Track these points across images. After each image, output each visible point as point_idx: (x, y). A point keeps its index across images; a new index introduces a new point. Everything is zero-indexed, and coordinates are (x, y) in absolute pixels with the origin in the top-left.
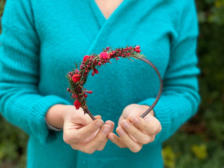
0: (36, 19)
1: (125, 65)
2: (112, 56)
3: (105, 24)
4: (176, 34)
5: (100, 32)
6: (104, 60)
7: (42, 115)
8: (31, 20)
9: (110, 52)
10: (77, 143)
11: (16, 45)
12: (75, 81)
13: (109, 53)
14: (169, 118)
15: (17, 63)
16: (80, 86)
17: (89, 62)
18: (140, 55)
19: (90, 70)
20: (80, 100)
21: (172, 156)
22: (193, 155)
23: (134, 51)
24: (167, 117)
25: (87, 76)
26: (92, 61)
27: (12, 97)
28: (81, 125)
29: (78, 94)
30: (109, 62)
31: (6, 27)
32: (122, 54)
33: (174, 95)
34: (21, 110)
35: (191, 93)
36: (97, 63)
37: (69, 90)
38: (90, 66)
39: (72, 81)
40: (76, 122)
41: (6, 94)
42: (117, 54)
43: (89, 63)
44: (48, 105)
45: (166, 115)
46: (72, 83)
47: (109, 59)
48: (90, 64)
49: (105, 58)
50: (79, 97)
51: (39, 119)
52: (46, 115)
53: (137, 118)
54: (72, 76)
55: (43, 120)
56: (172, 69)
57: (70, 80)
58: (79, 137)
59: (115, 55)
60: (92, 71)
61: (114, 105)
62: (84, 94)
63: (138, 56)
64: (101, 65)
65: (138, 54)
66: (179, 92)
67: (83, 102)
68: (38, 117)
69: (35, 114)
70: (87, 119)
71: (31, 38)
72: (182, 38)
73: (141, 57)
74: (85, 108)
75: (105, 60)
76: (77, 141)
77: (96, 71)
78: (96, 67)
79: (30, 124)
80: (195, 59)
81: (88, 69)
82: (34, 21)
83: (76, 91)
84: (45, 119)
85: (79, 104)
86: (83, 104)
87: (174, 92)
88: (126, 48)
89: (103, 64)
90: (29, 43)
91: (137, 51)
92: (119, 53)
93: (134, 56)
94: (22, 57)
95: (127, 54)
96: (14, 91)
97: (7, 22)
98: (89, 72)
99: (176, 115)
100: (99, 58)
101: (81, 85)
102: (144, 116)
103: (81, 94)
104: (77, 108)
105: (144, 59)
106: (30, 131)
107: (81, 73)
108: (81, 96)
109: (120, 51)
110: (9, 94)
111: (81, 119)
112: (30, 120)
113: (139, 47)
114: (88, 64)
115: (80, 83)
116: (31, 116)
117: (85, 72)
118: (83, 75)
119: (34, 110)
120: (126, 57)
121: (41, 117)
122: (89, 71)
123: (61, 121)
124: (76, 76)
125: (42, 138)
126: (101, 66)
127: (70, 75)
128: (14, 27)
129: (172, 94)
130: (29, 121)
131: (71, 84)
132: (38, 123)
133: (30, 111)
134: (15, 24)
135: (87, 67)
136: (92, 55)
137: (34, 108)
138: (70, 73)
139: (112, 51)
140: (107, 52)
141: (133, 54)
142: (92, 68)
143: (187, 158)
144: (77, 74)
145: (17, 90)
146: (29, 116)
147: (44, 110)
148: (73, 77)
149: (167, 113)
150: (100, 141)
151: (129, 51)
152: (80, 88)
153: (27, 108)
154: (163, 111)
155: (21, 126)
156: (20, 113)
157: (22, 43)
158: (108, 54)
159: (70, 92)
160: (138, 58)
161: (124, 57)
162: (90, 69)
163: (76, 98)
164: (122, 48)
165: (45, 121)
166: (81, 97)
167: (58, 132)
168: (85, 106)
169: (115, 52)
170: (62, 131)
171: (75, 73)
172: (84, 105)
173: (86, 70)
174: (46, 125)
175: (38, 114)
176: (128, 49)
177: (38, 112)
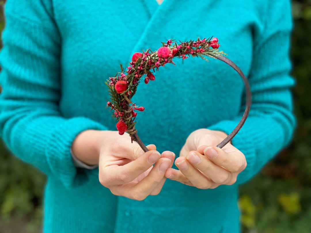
0: (55, 5)
1: (187, 71)
2: (177, 53)
3: (157, 11)
4: (261, 27)
5: (151, 22)
6: (163, 59)
7: (66, 146)
8: (48, 7)
9: (173, 47)
10: (120, 186)
11: (27, 44)
12: (118, 91)
13: (171, 48)
14: (253, 150)
15: (28, 71)
16: (127, 99)
17: (140, 62)
18: (218, 52)
19: (142, 74)
20: (126, 120)
21: (251, 209)
22: (281, 209)
23: (209, 45)
24: (251, 148)
25: (138, 84)
26: (146, 61)
27: (22, 121)
28: (125, 160)
29: (123, 112)
30: (171, 62)
31: (11, 18)
32: (192, 50)
33: (258, 116)
34: (36, 139)
35: (283, 113)
36: (154, 63)
37: (110, 105)
38: (143, 68)
39: (115, 91)
40: (119, 155)
41: (13, 116)
42: (184, 49)
43: (142, 63)
44: (75, 131)
45: (248, 145)
46: (114, 94)
47: (171, 58)
48: (142, 65)
49: (165, 56)
50: (125, 116)
51: (63, 151)
52: (72, 145)
53: (214, 148)
54: (114, 83)
55: (68, 153)
56: (254, 78)
57: (112, 90)
58: (123, 177)
59: (181, 51)
60: (144, 77)
61: (171, 130)
62: (132, 112)
63: (215, 53)
64: (160, 66)
65: (215, 51)
66: (266, 113)
67: (131, 123)
68: (60, 149)
69: (55, 144)
70: (135, 151)
71: (48, 34)
72: (270, 32)
73: (219, 54)
74: (133, 133)
75: (165, 59)
76: (120, 183)
77: (151, 76)
78: (151, 70)
79: (48, 160)
80: (287, 64)
81: (140, 73)
82: (52, 9)
83: (120, 106)
84: (71, 152)
85: (125, 126)
86: (131, 126)
87: (257, 113)
88: (198, 42)
89: (162, 65)
90: (45, 41)
91: (214, 45)
92: (186, 49)
93: (210, 53)
94: (35, 62)
95: (198, 50)
96: (25, 111)
97: (13, 11)
98: (141, 77)
99: (262, 145)
100: (156, 56)
101: (128, 97)
102: (222, 145)
103: (129, 112)
104: (121, 133)
105: (224, 59)
106: (49, 170)
107: (129, 79)
108: (128, 113)
109: (188, 45)
110: (18, 116)
111: (125, 150)
112: (49, 153)
113: (216, 39)
114: (139, 66)
115: (126, 93)
116: (51, 148)
117: (135, 77)
118: (132, 82)
119: (55, 139)
120: (197, 55)
121: (65, 148)
122: (140, 75)
123: (95, 154)
124: (121, 83)
125: (66, 180)
126: (159, 68)
127: (112, 82)
128: (23, 17)
129: (255, 115)
130: (47, 155)
131: (112, 96)
132: (61, 157)
133: (48, 141)
134: (25, 14)
135: (138, 69)
136: (146, 52)
137: (54, 136)
138: (112, 79)
139: (176, 45)
140: (168, 47)
141: (208, 51)
142: (145, 71)
143: (271, 213)
144: (122, 80)
145: (29, 111)
146: (48, 148)
147: (69, 139)
148: (116, 86)
149: (250, 143)
150: (156, 182)
151: (202, 45)
152: (127, 103)
153: (44, 136)
154: (243, 138)
155: (35, 163)
156: (34, 144)
157: (35, 41)
158: (170, 50)
159: (111, 108)
160: (214, 56)
161: (193, 54)
162: (142, 72)
163: (120, 116)
164: (191, 41)
165: (70, 154)
166: (128, 115)
167: (90, 171)
168: (132, 130)
169: (181, 47)
170: (97, 169)
171: (119, 80)
172: (132, 128)
173: (137, 74)
174: (73, 161)
175: (60, 144)
176: (200, 43)
177: (61, 141)
